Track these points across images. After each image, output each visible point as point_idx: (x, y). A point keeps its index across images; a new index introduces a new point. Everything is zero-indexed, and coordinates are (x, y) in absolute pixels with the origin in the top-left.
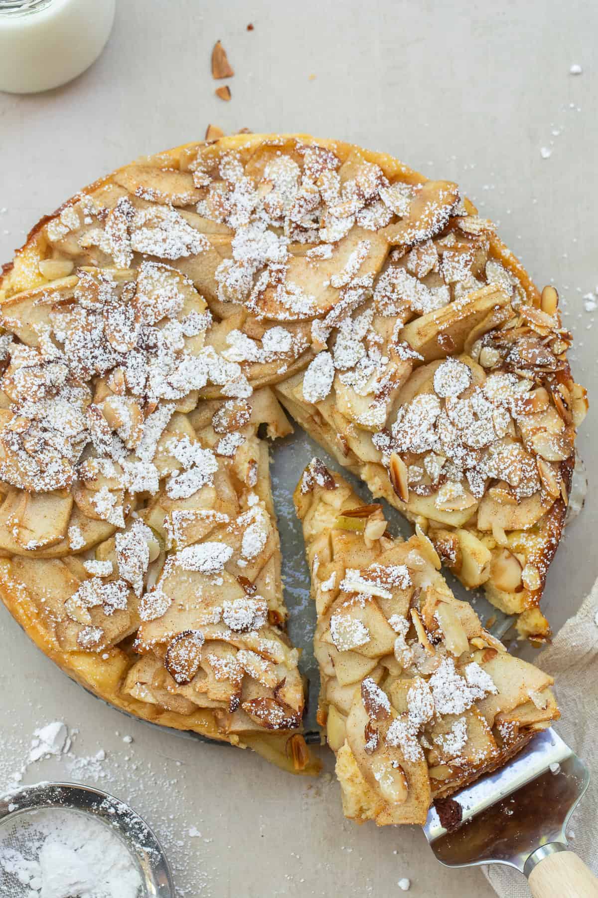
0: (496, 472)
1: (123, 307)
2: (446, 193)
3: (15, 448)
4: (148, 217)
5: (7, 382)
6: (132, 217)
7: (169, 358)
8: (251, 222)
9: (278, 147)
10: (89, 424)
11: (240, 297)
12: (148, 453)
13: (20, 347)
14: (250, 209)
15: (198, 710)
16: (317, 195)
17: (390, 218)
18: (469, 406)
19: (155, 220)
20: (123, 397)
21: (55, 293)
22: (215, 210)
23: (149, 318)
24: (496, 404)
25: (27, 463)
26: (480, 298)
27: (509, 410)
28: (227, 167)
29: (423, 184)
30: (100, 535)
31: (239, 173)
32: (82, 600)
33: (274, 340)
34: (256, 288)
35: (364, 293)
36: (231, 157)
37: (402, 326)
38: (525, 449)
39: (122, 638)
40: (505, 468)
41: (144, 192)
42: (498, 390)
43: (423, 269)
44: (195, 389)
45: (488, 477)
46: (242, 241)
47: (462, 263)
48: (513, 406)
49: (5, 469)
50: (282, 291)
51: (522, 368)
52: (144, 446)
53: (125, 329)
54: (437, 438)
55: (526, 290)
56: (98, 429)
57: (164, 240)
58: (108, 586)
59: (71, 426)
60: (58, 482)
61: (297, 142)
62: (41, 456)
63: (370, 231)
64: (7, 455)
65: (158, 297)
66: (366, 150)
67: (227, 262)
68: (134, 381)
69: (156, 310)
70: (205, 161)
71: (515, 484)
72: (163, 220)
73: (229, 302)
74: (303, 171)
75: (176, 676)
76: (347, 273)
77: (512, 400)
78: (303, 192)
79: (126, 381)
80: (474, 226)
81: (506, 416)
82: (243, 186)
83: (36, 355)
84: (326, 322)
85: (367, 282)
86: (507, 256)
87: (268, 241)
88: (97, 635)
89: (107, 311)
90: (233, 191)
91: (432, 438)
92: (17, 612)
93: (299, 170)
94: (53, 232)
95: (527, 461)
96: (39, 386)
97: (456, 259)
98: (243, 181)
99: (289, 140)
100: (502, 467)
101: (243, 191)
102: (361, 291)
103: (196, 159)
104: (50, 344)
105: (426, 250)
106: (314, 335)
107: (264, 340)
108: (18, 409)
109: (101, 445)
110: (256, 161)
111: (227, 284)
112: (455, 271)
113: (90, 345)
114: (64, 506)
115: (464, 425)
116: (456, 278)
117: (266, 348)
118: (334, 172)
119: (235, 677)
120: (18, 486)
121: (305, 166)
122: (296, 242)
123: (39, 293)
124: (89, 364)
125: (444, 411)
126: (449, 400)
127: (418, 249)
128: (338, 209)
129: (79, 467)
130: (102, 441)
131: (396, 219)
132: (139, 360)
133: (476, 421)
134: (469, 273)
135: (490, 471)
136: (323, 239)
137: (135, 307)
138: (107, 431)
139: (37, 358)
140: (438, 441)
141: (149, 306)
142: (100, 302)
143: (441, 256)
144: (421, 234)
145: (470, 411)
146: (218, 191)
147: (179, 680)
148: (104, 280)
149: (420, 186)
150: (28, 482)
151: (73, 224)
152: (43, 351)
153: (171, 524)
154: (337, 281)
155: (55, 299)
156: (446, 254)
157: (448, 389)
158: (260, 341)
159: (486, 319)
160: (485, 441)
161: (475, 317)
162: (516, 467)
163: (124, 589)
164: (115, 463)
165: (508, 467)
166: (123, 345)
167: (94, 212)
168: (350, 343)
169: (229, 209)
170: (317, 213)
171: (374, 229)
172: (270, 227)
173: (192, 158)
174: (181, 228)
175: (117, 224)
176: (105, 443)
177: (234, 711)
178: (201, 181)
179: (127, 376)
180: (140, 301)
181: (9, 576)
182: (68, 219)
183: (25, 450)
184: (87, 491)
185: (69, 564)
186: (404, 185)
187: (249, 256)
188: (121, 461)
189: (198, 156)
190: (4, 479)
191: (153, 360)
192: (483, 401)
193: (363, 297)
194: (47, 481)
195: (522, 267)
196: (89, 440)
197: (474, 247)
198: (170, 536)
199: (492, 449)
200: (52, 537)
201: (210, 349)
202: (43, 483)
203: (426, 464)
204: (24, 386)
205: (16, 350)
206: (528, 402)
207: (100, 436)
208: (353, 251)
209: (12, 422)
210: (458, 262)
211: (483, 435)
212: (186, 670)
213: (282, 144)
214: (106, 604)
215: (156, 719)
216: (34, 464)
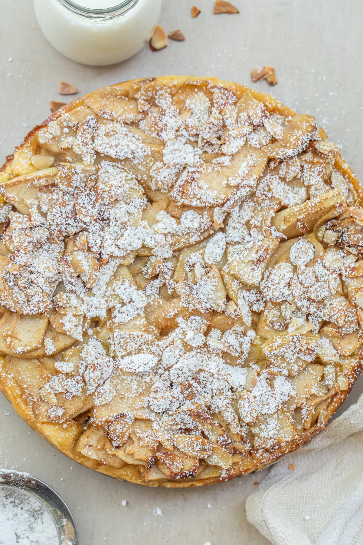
0: (328, 317)
1: (88, 192)
2: (308, 124)
3: (11, 284)
4: (107, 130)
5: (7, 238)
6: (96, 130)
7: (117, 228)
8: (176, 137)
9: (196, 86)
10: (61, 269)
11: (166, 188)
12: (100, 291)
13: (17, 214)
14: (175, 128)
15: (125, 465)
16: (221, 121)
17: (270, 140)
18: (313, 272)
19: (112, 133)
20: (86, 253)
21: (42, 180)
22: (152, 127)
23: (105, 200)
24: (331, 271)
25: (18, 295)
26: (327, 198)
27: (340, 275)
28: (161, 97)
29: (292, 117)
30: (65, 345)
31: (169, 102)
32: (51, 388)
33: (189, 220)
34: (177, 183)
35: (250, 191)
36: (164, 91)
37: (274, 215)
38: (350, 302)
39: (77, 415)
40: (334, 315)
41: (104, 113)
42: (333, 261)
43: (290, 176)
44: (134, 249)
45: (323, 320)
46: (169, 151)
47: (317, 173)
48: (343, 271)
49: (3, 298)
50: (195, 186)
51: (349, 246)
52: (98, 287)
53: (89, 207)
54: (290, 292)
55: (357, 192)
56: (67, 274)
57: (116, 146)
58: (69, 380)
59: (49, 271)
60: (39, 308)
61: (209, 83)
62: (29, 291)
63: (255, 148)
64: (5, 288)
65: (112, 186)
66: (255, 91)
67: (159, 164)
68: (93, 242)
69: (110, 195)
70: (147, 93)
71: (341, 325)
72: (117, 133)
73: (158, 190)
74: (212, 104)
75: (113, 442)
76: (240, 176)
77: (343, 268)
78: (212, 119)
79: (87, 242)
80: (325, 148)
81: (337, 280)
82: (171, 112)
83: (27, 221)
84: (224, 208)
85: (253, 183)
86: (346, 168)
87: (187, 151)
88: (60, 412)
89: (77, 194)
90: (164, 115)
91: (287, 292)
92: (7, 393)
93: (209, 103)
94: (43, 137)
95: (350, 310)
96: (29, 243)
97: (312, 170)
98: (172, 108)
99: (203, 82)
100: (332, 314)
101: (171, 115)
102: (248, 189)
103: (140, 91)
104: (37, 214)
105: (293, 163)
106: (215, 218)
107: (182, 219)
108: (14, 258)
109: (69, 285)
110: (180, 94)
111: (158, 179)
112: (311, 178)
113: (64, 216)
114: (42, 324)
115: (309, 285)
116: (312, 182)
117: (182, 225)
118: (233, 106)
119: (153, 445)
120: (12, 310)
121: (214, 101)
122: (205, 152)
123: (31, 179)
124: (63, 228)
125: (296, 274)
126: (300, 268)
127: (287, 162)
128: (235, 132)
129: (54, 298)
130: (69, 282)
131: (273, 140)
132: (97, 227)
133: (317, 282)
134: (321, 180)
135: (324, 316)
136: (224, 152)
137: (96, 192)
138: (74, 276)
139: (28, 223)
140: (291, 295)
141: (105, 191)
142: (72, 187)
143: (302, 167)
144: (290, 152)
145: (313, 275)
146: (154, 114)
147: (115, 445)
148: (76, 172)
149: (290, 118)
150: (19, 308)
151: (55, 132)
152: (32, 219)
153: (113, 340)
154: (232, 182)
155: (42, 184)
156: (306, 166)
157: (300, 259)
158: (178, 219)
159: (330, 213)
160: (322, 296)
161: (322, 211)
162: (341, 314)
163: (80, 382)
164: (78, 296)
165: (336, 314)
166: (87, 217)
167: (70, 125)
168: (237, 225)
169: (162, 127)
170: (220, 133)
171: (258, 147)
172: (188, 142)
173: (138, 90)
174: (129, 139)
175: (85, 135)
176: (72, 284)
177: (150, 467)
178: (143, 107)
179: (89, 239)
180: (100, 188)
181: (3, 368)
182: (53, 129)
183: (17, 285)
184: (58, 315)
185: (44, 363)
186: (279, 117)
187: (174, 161)
188: (82, 295)
189: (142, 89)
190: (2, 304)
191: (106, 228)
192: (322, 268)
193: (249, 193)
194: (32, 307)
195: (355, 176)
196: (60, 280)
197: (325, 163)
198: (112, 348)
199: (326, 301)
200: (34, 345)
201: (145, 223)
202: (29, 309)
203: (282, 309)
204: (18, 242)
205: (14, 216)
206: (353, 269)
207: (69, 279)
208: (243, 161)
209: (10, 266)
210: (314, 172)
211: (321, 292)
212: (120, 439)
213: (199, 84)
214: (68, 392)
215: (96, 468)
216: (23, 296)
